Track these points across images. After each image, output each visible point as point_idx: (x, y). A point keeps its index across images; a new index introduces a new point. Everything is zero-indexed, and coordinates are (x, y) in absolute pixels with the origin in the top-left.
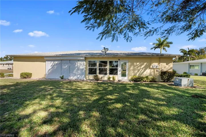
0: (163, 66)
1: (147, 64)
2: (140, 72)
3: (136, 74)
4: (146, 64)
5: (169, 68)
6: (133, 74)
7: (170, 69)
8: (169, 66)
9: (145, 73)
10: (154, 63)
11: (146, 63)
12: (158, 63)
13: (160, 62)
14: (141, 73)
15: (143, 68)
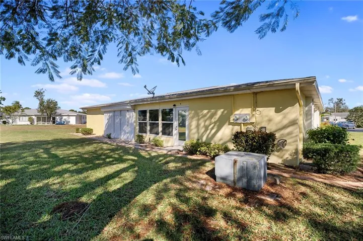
0: (267, 116)
1: (226, 112)
2: (208, 132)
3: (202, 136)
4: (223, 112)
5: (285, 122)
6: (196, 136)
7: (289, 126)
8: (284, 117)
9: (219, 135)
10: (241, 109)
11: (222, 110)
12: (250, 109)
13: (255, 105)
14: (210, 136)
15: (215, 123)
